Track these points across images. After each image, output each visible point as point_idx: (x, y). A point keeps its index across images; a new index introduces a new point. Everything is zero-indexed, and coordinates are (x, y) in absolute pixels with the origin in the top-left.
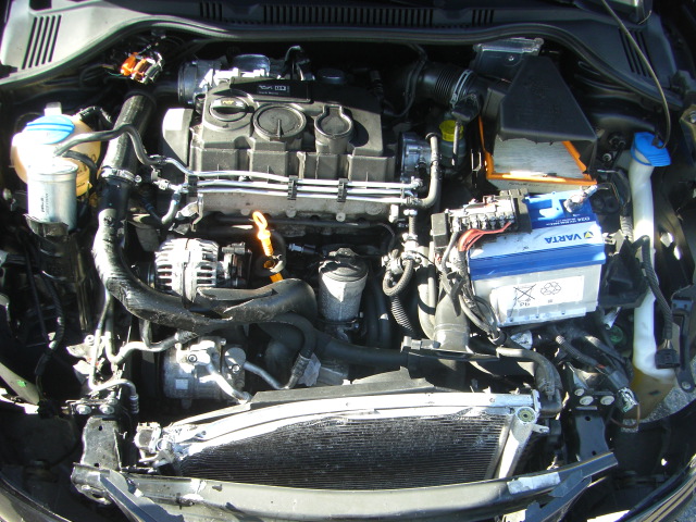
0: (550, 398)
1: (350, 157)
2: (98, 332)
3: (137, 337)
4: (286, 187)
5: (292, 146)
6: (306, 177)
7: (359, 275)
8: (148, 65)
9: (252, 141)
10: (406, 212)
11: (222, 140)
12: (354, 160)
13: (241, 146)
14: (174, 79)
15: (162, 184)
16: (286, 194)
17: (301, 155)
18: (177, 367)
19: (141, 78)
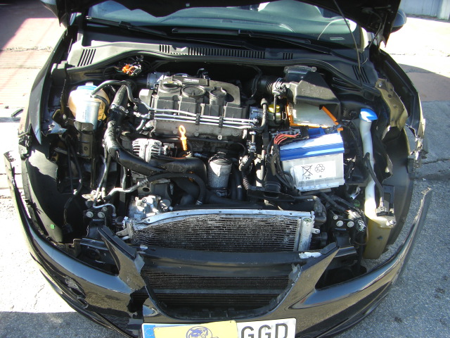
0: (320, 214)
1: (225, 107)
2: (98, 189)
3: (119, 185)
4: (195, 119)
5: (198, 101)
6: (204, 114)
7: (228, 163)
8: (135, 68)
9: (180, 97)
10: (251, 133)
11: (167, 96)
12: (227, 108)
13: (175, 99)
14: (145, 78)
15: (138, 115)
16: (195, 122)
17: (203, 105)
18: (136, 208)
19: (131, 73)
